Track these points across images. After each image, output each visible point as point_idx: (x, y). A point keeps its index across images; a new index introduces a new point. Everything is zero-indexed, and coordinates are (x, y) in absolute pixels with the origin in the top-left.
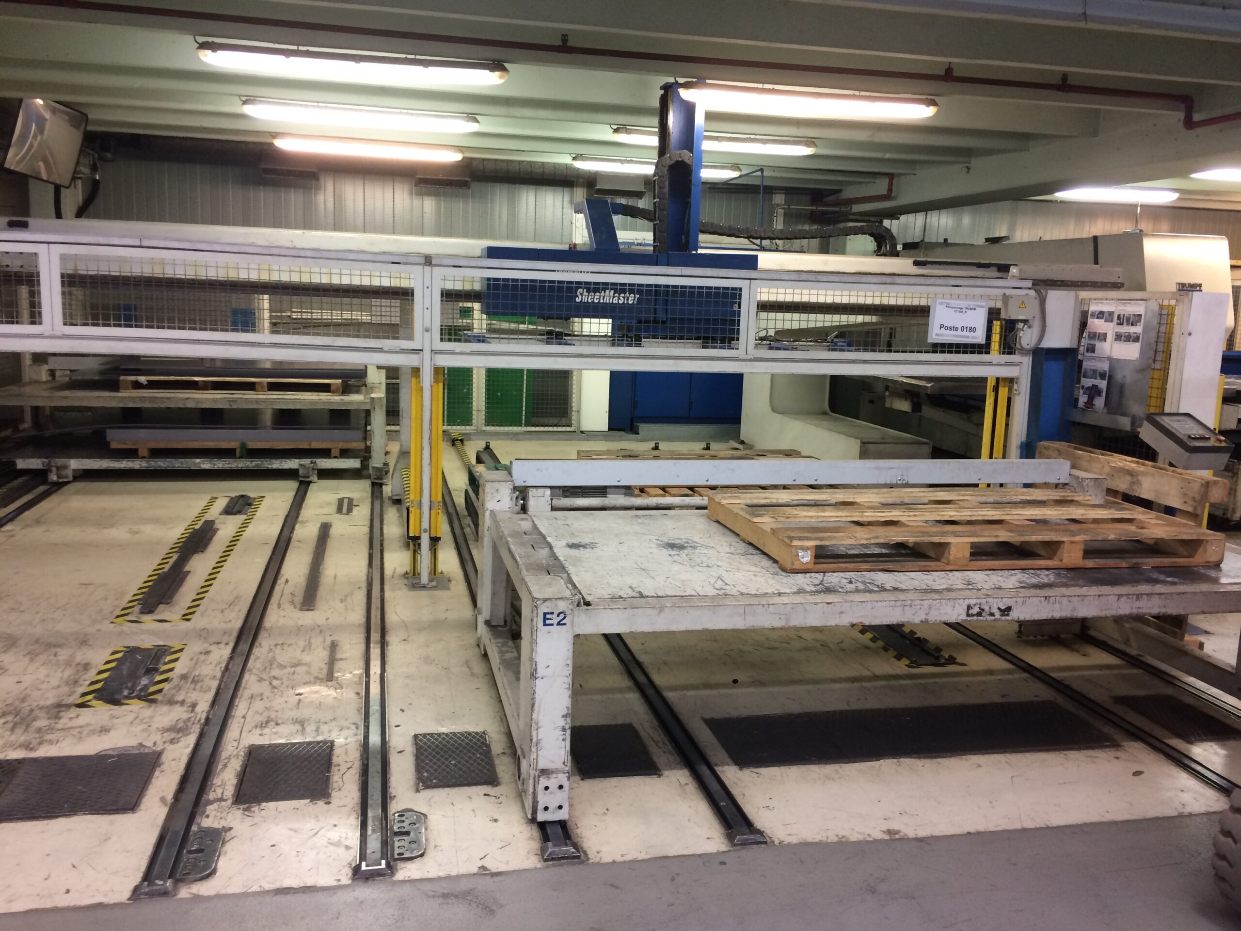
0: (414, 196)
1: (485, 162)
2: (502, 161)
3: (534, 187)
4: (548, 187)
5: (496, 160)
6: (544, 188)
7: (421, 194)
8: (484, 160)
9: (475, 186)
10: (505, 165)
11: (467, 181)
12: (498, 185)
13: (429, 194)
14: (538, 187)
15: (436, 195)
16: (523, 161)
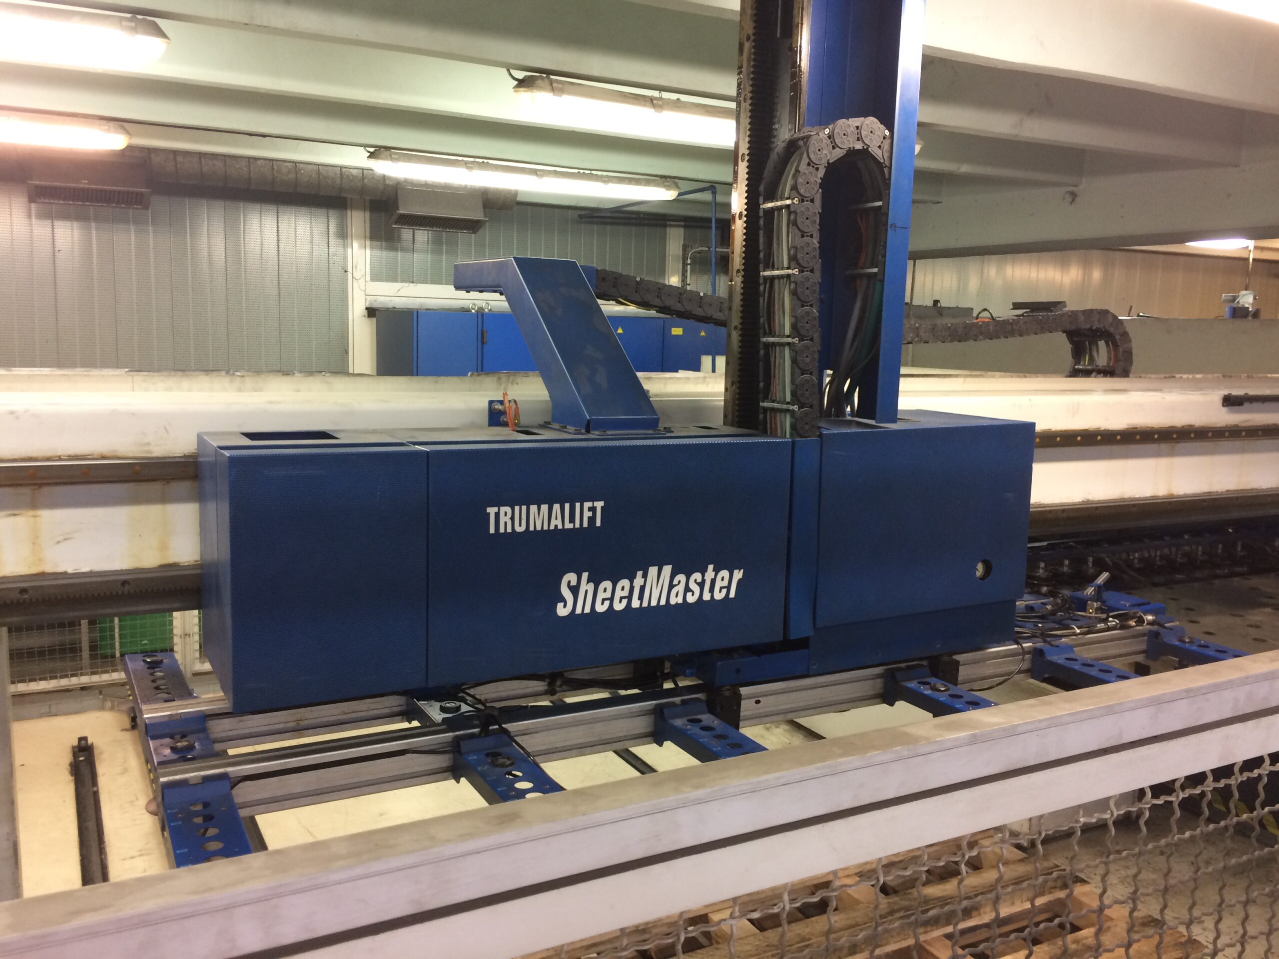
0: (34, 221)
1: (180, 159)
2: (214, 156)
3: (273, 208)
4: (299, 209)
5: (201, 155)
6: (292, 209)
7: (50, 216)
8: (175, 153)
9: (159, 203)
10: (219, 164)
11: (142, 194)
12: (204, 202)
13: (65, 216)
14: (282, 208)
15: (81, 217)
16: (256, 159)
